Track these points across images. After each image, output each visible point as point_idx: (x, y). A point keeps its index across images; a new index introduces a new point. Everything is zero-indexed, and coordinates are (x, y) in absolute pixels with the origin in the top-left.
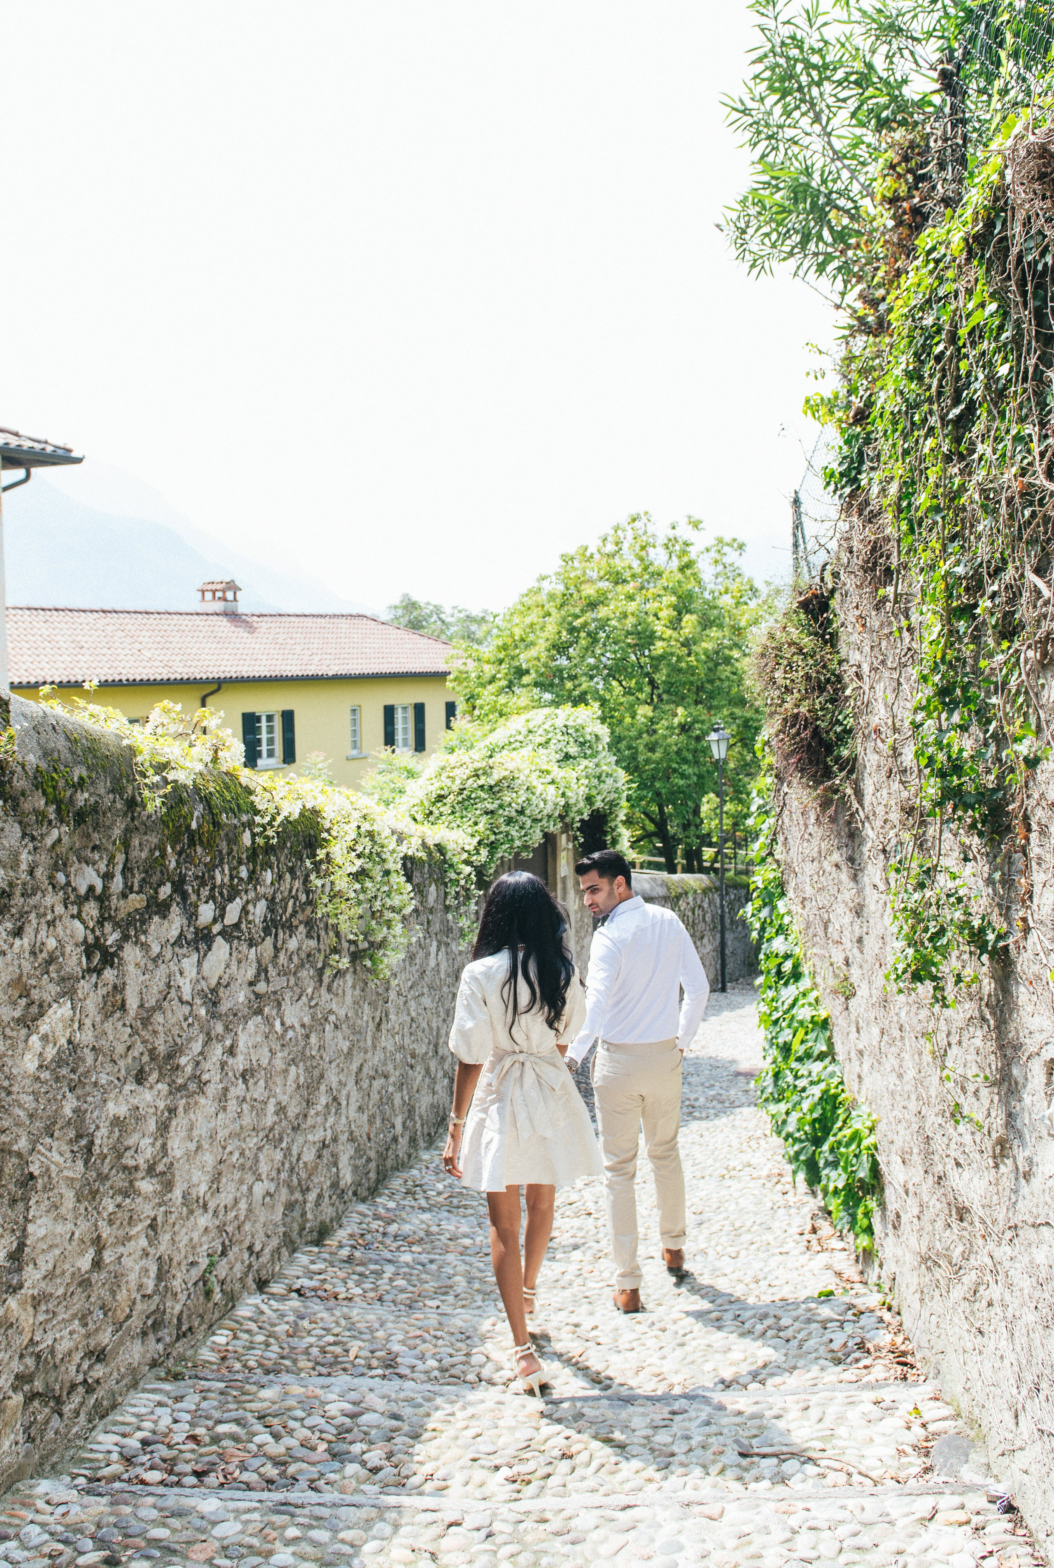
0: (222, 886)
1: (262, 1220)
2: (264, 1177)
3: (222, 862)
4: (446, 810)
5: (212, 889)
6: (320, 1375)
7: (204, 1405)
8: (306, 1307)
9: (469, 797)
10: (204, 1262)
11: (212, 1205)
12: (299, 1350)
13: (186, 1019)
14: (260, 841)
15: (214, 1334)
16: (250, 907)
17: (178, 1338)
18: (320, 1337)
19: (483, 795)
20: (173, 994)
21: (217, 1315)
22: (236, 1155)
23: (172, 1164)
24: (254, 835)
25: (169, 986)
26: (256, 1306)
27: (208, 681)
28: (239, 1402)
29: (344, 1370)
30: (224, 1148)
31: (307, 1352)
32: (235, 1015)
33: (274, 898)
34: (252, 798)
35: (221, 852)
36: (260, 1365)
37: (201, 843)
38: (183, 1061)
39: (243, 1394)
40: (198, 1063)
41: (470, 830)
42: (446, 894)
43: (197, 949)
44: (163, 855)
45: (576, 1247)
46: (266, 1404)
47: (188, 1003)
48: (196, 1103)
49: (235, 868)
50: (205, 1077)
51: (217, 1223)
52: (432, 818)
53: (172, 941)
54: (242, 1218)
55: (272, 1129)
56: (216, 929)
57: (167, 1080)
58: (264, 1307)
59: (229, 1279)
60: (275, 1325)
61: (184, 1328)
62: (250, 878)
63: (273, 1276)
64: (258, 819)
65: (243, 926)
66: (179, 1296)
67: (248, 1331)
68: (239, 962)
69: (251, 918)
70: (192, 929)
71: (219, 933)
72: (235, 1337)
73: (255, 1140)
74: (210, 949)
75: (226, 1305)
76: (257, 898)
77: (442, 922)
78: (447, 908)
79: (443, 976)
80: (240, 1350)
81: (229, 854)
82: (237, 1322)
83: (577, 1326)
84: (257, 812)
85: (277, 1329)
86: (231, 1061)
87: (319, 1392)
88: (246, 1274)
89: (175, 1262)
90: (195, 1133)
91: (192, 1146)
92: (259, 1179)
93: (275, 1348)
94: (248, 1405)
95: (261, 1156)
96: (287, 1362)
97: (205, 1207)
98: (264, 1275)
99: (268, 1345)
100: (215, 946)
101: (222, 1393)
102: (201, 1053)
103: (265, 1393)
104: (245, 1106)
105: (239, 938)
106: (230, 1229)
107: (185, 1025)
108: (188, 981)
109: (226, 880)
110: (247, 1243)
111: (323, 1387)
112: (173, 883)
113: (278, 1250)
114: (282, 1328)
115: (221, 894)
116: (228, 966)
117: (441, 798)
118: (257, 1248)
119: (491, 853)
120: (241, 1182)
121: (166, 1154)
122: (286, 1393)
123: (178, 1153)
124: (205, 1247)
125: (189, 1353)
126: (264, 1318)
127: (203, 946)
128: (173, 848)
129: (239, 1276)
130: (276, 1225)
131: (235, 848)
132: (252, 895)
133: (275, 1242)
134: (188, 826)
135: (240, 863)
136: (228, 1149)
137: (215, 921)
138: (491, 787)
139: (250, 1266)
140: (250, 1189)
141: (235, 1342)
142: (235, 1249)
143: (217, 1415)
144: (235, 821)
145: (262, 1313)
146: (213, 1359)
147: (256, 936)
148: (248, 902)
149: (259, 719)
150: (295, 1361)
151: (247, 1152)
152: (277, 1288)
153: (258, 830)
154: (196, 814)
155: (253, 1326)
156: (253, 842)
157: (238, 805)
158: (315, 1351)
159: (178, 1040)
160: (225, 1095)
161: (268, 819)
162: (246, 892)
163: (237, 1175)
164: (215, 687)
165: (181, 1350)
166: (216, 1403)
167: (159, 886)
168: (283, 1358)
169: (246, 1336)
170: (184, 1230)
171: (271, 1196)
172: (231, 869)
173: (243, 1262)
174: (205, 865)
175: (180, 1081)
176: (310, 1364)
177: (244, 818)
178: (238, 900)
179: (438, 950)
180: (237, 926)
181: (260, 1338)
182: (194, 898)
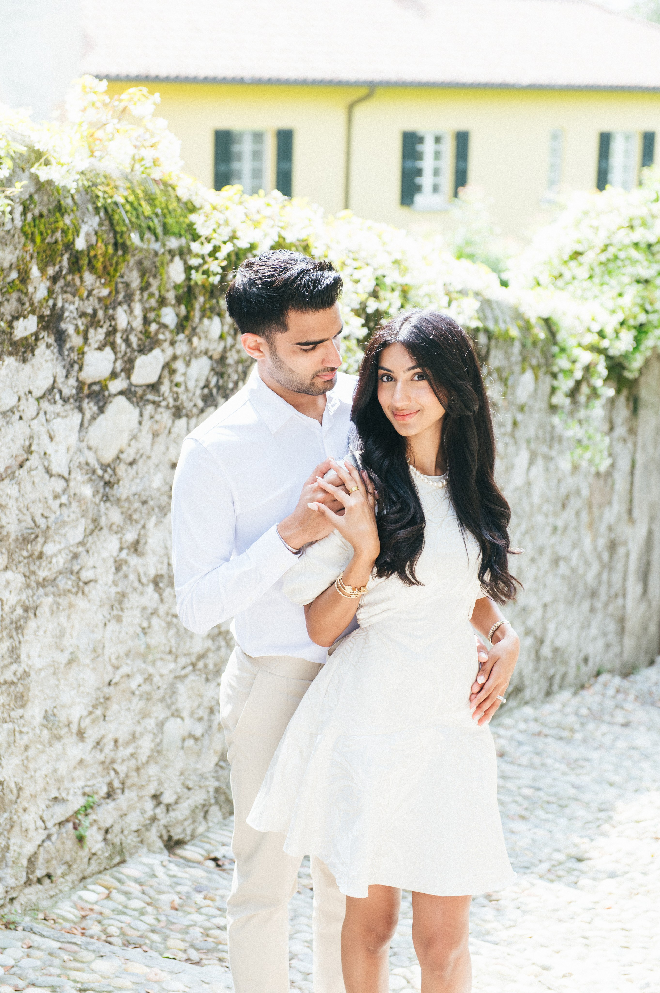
0: (128, 331)
1: (179, 765)
2: (185, 714)
3: (129, 298)
4: (582, 273)
5: (112, 332)
6: (188, 960)
7: (25, 962)
8: (210, 880)
9: (616, 258)
10: (77, 802)
11: (92, 735)
12: (177, 927)
13: (56, 497)
14: (197, 277)
15: (85, 888)
16: (179, 365)
17: (28, 883)
18: (210, 917)
19: (634, 253)
20: (34, 460)
21: (94, 866)
22: (138, 679)
23: (27, 674)
24: (188, 269)
25: (29, 450)
26: (151, 867)
27: (357, 84)
28: (64, 968)
29: (220, 960)
30: (117, 668)
31: (186, 930)
32: (144, 503)
33: (222, 359)
34: (193, 217)
35: (127, 285)
36: (123, 934)
37: (92, 268)
38: (50, 549)
39: (75, 960)
40: (76, 556)
41: (611, 305)
42: (553, 390)
43: (80, 409)
44: (24, 278)
45: (612, 875)
46: (94, 977)
47: (61, 476)
48: (71, 606)
49: (153, 309)
50: (86, 575)
51: (101, 757)
52: (560, 283)
53: (39, 393)
54: (144, 759)
55: (201, 657)
56: (116, 386)
57: (22, 568)
58: (160, 871)
59: (117, 829)
60: (161, 892)
61: (39, 873)
62: (181, 327)
63: (193, 836)
64: (195, 246)
65: (165, 388)
66: (32, 833)
67: (127, 894)
68: (155, 435)
69: (178, 378)
70: (72, 382)
71: (121, 393)
72: (108, 897)
73: (172, 666)
74: (102, 410)
75: (110, 858)
76: (193, 354)
77: (541, 426)
78: (553, 408)
79: (536, 499)
80: (107, 912)
81: (143, 289)
82: (119, 881)
83: (546, 968)
84: (195, 237)
85: (163, 897)
86: (134, 560)
87: (164, 976)
88: (147, 828)
89: (26, 793)
90: (68, 642)
91: (63, 658)
92: (177, 714)
93: (150, 919)
94: (74, 974)
95: (181, 688)
96: (156, 937)
97: (81, 734)
98: (177, 834)
99: (142, 912)
100: (111, 409)
101: (51, 954)
102: (82, 543)
103: (100, 965)
104: (155, 621)
105: (156, 404)
106: (122, 769)
107: (55, 505)
108: (62, 449)
109: (138, 324)
110: (152, 791)
111: (171, 972)
112: (41, 318)
113: (205, 810)
114: (166, 899)
115: (127, 341)
116: (134, 437)
117: (577, 254)
118: (168, 798)
119: (638, 340)
120: (145, 715)
121: (17, 660)
122: (125, 970)
123: (38, 663)
124: (80, 783)
125: (45, 903)
126: (153, 882)
127: (90, 407)
128: (42, 270)
129: (135, 827)
130: (202, 776)
131: (155, 283)
132: (182, 348)
133: (199, 797)
134: (69, 246)
135: (162, 302)
136: (125, 670)
137: (114, 375)
138: (650, 246)
139: (154, 819)
140: (161, 725)
141: (107, 903)
142: (130, 794)
143: (32, 976)
144: (156, 246)
145: (154, 876)
146: (71, 917)
147: (188, 405)
148: (175, 358)
149: (421, 140)
150: (165, 938)
151: (156, 679)
152: (189, 851)
153: (194, 262)
154: (85, 229)
155: (135, 888)
156: (188, 278)
157: (165, 226)
158: (196, 932)
159: (42, 523)
160: (121, 602)
161: (208, 248)
162: (173, 343)
163: (137, 704)
164: (364, 91)
165: (34, 898)
166: (38, 963)
167: (16, 318)
168: (153, 931)
169: (122, 898)
170: (44, 757)
171: (196, 739)
172: (146, 311)
173: (143, 812)
174: (100, 299)
175: (42, 574)
176: (183, 945)
177: (173, 243)
178: (157, 352)
179: (531, 462)
180: (154, 387)
181: (136, 904)
182: (76, 340)
